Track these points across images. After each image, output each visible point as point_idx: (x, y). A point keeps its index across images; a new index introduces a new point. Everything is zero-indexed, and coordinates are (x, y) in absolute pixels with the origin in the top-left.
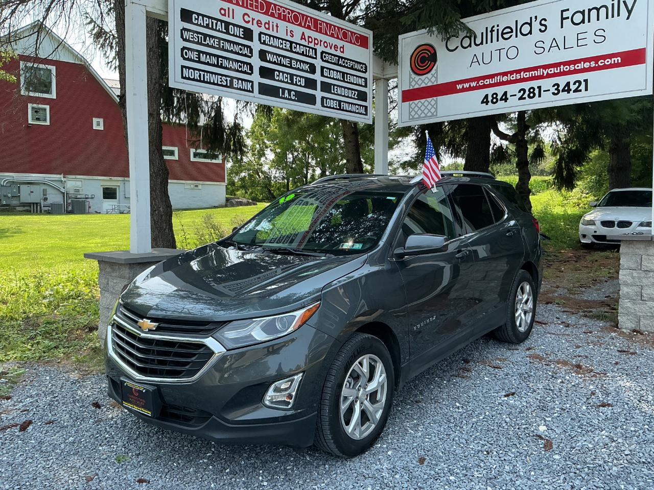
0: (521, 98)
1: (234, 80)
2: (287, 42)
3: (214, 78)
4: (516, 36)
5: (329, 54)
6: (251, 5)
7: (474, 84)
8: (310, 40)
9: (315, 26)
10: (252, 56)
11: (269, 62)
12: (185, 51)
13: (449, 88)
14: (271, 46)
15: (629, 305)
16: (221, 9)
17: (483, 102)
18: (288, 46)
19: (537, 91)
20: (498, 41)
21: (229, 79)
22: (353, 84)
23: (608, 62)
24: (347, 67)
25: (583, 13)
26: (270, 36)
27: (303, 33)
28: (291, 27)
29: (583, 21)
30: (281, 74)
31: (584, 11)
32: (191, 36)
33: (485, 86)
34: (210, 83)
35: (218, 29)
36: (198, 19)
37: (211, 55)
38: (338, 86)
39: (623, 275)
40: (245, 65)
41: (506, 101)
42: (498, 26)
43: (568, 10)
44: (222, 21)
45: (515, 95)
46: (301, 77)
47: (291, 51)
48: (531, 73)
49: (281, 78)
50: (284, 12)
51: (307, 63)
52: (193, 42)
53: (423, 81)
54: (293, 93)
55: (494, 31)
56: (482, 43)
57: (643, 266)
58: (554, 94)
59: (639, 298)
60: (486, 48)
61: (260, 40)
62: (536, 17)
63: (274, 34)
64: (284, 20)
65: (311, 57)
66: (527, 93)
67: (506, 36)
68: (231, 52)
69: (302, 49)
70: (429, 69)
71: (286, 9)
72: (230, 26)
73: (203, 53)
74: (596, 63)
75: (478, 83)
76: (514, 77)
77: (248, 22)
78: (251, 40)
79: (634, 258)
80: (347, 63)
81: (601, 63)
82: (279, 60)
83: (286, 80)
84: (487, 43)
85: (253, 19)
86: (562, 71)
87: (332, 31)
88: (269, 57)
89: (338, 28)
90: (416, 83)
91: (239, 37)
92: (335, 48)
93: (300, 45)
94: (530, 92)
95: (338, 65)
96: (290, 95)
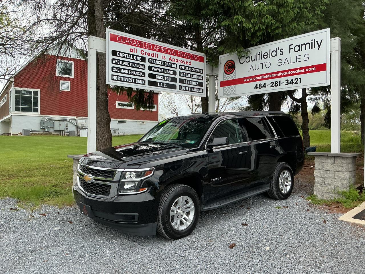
0: (272, 86)
1: (136, 80)
2: (162, 62)
3: (126, 79)
4: (270, 57)
5: (183, 66)
6: (145, 46)
7: (251, 79)
8: (174, 60)
9: (177, 54)
10: (145, 69)
11: (153, 71)
12: (114, 68)
13: (240, 81)
14: (155, 64)
15: (319, 187)
16: (131, 49)
17: (255, 88)
18: (163, 64)
19: (278, 83)
20: (262, 59)
21: (134, 79)
22: (196, 79)
23: (310, 69)
24: (193, 71)
25: (299, 46)
26: (154, 59)
27: (170, 57)
28: (164, 55)
29: (299, 50)
30: (159, 76)
31: (299, 45)
32: (116, 62)
33: (256, 80)
34: (125, 81)
35: (129, 58)
36: (120, 54)
37: (125, 69)
38: (188, 80)
39: (316, 172)
40: (142, 73)
41: (265, 88)
42: (262, 52)
43: (292, 45)
44: (131, 54)
45: (269, 85)
46: (169, 77)
47: (164, 65)
48: (276, 74)
49: (159, 78)
50: (161, 48)
51: (172, 71)
52: (117, 64)
53: (229, 77)
54: (165, 84)
55: (260, 54)
56: (255, 60)
57: (325, 168)
58: (286, 84)
59: (323, 184)
60: (257, 62)
61: (149, 61)
62: (278, 48)
63: (156, 58)
64: (161, 52)
65: (174, 68)
66: (274, 84)
67: (265, 57)
68: (135, 67)
69: (170, 64)
70: (232, 72)
71: (162, 47)
72: (135, 56)
73: (122, 69)
74: (305, 70)
75: (252, 79)
76: (269, 76)
77: (144, 54)
78: (145, 62)
79: (321, 164)
80: (192, 70)
81: (307, 70)
82: (158, 70)
83: (162, 79)
84: (257, 60)
85: (146, 53)
86: (290, 73)
87: (185, 55)
88: (153, 69)
89: (188, 54)
90: (226, 78)
91: (139, 61)
92: (186, 63)
93: (169, 63)
94: (276, 84)
95: (188, 70)
96: (163, 85)
